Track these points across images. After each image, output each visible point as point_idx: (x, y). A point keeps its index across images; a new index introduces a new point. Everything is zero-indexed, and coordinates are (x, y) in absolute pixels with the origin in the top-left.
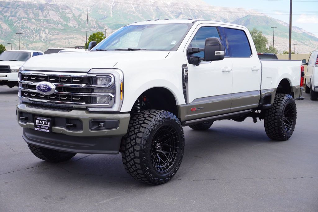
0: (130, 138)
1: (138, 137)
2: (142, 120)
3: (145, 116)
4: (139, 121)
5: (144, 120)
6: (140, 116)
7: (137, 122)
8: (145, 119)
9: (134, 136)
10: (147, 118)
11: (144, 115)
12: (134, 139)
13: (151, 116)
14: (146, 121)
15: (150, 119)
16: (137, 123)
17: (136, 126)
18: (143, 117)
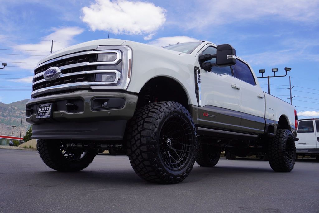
0: (135, 139)
1: (143, 136)
2: (146, 113)
3: (149, 109)
4: (143, 115)
5: (148, 114)
6: (144, 110)
7: (140, 117)
8: (150, 111)
9: (138, 135)
10: (151, 110)
11: (148, 107)
12: (138, 139)
13: (155, 107)
14: (150, 114)
15: (154, 111)
16: (141, 119)
17: (139, 122)
18: (146, 110)
